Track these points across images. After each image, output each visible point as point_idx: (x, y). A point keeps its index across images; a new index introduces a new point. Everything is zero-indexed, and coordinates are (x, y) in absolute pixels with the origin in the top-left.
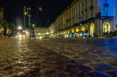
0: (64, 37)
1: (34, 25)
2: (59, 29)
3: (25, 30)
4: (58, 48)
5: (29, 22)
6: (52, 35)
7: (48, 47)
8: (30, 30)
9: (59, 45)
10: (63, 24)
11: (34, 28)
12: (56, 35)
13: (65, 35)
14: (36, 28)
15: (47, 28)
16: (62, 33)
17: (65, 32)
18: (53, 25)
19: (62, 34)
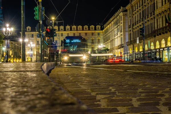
0: (160, 59)
1: (53, 18)
2: (142, 30)
3: (24, 36)
4: (134, 99)
5: (37, 8)
6: (118, 53)
7: (99, 97)
8: (40, 36)
9: (140, 90)
10: (157, 12)
11: (56, 28)
12: (131, 51)
13: (166, 53)
14: (62, 27)
15: (98, 27)
16: (155, 45)
17: (163, 42)
18: (121, 14)
19: (152, 48)
